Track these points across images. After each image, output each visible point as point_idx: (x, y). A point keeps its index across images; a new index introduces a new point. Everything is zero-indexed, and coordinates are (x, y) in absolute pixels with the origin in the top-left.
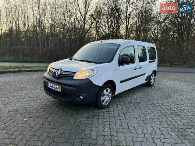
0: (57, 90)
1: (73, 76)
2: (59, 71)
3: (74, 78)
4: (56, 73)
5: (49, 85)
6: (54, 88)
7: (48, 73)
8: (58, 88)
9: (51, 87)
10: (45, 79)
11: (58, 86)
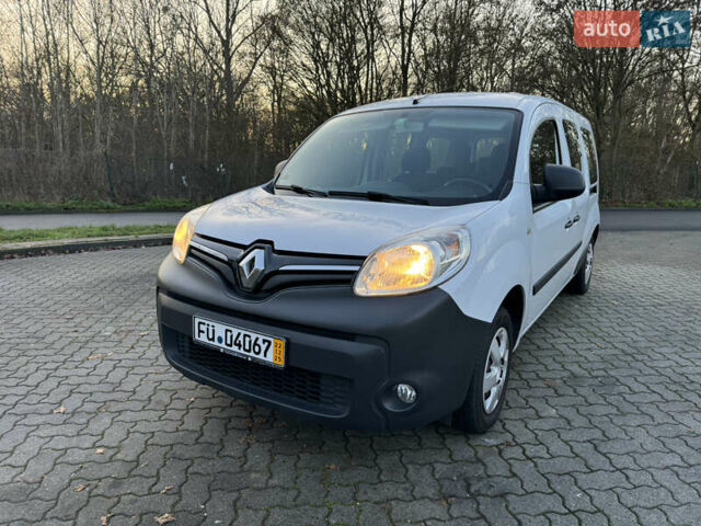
0: (261, 356)
1: (349, 279)
2: (259, 255)
3: (360, 290)
4: (242, 264)
5: (203, 328)
6: (235, 348)
7: (185, 265)
8: (264, 347)
9: (216, 343)
10: (165, 298)
11: (261, 338)
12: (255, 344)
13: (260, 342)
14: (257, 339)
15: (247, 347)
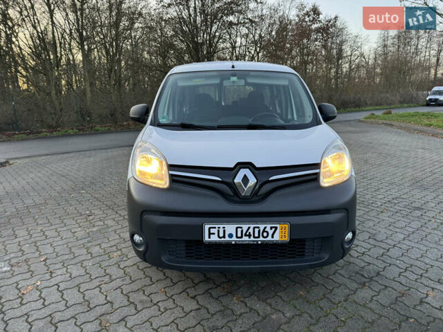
0: (269, 238)
6: (246, 238)
7: (170, 189)
8: (271, 232)
9: (227, 238)
11: (268, 227)
12: (264, 231)
13: (267, 229)
14: (265, 228)
15: (256, 235)
